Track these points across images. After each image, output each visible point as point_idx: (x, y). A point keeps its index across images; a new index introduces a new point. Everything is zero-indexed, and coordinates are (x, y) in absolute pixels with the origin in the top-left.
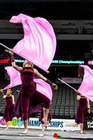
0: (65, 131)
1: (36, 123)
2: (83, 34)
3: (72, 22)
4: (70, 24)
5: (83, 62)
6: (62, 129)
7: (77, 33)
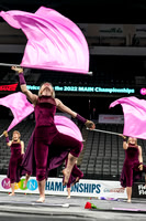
0: (103, 199)
1: (58, 186)
2: (133, 45)
3: (117, 26)
4: (113, 30)
5: (133, 91)
6: (99, 196)
7: (123, 45)
